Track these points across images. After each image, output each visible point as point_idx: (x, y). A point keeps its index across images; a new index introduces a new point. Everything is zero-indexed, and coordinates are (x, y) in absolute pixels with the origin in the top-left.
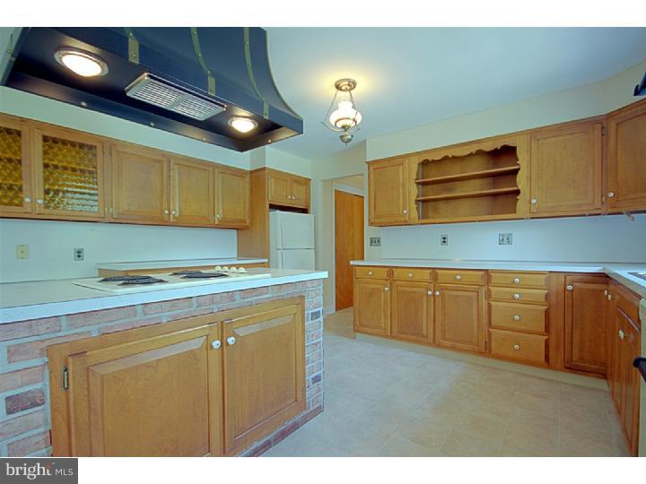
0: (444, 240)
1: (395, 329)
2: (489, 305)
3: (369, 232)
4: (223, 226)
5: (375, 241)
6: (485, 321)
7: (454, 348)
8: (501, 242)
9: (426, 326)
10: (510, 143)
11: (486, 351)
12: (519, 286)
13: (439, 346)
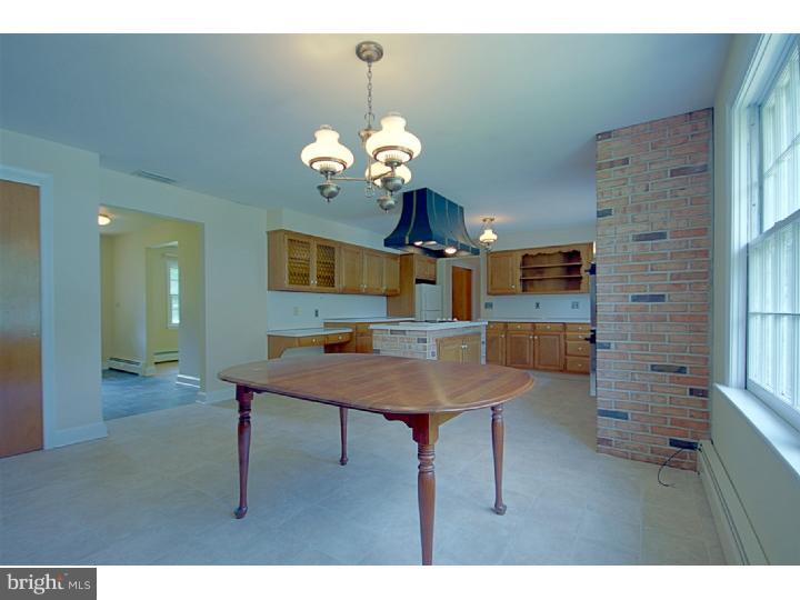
0: (538, 305)
1: (509, 362)
2: (566, 344)
3: (484, 299)
4: (384, 295)
5: (489, 305)
6: (563, 352)
7: (546, 370)
8: (573, 307)
9: (529, 358)
10: (577, 249)
11: (564, 370)
12: (582, 331)
13: (537, 369)
